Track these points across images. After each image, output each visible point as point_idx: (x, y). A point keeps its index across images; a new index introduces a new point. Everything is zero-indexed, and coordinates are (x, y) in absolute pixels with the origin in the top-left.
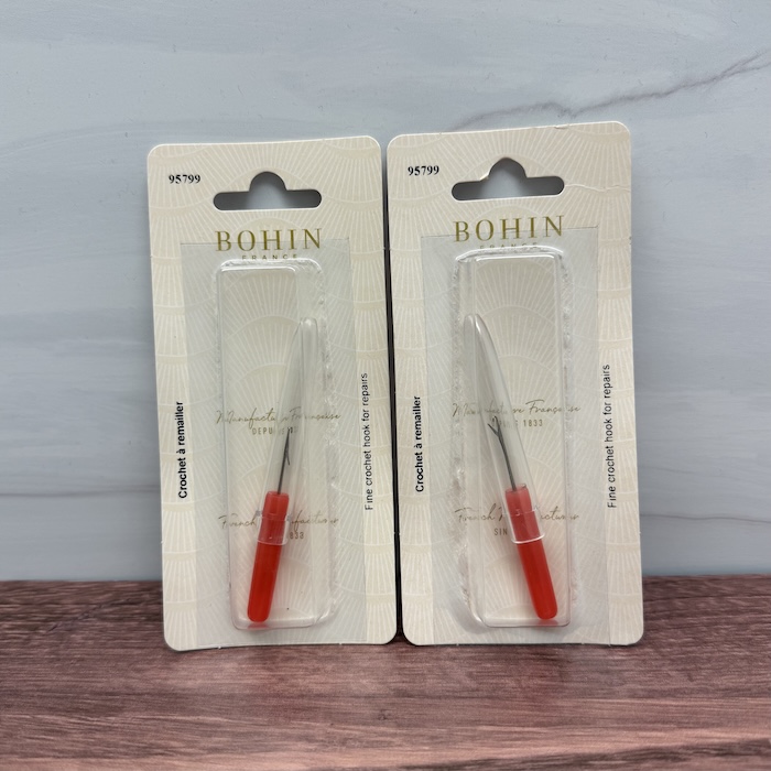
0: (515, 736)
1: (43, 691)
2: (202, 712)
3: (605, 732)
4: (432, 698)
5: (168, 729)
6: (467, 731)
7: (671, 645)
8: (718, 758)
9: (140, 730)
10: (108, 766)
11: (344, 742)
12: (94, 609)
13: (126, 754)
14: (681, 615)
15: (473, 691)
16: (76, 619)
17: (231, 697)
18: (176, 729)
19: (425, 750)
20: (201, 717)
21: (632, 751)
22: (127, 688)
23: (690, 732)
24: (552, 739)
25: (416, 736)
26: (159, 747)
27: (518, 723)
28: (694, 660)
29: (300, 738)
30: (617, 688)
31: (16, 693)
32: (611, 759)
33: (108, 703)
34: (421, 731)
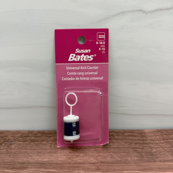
3: (156, 172)
4: (110, 163)
7: (166, 147)
12: (17, 138)
14: (166, 139)
15: (120, 161)
16: (12, 141)
17: (57, 164)
20: (49, 170)
27: (134, 170)
30: (156, 160)
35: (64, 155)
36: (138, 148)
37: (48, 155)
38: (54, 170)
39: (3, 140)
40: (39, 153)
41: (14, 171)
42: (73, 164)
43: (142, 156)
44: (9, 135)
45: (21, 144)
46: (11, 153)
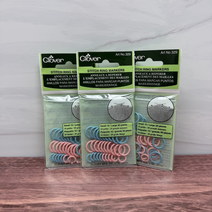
2: (38, 188)
3: (139, 192)
4: (97, 184)
5: (29, 192)
6: (104, 192)
7: (157, 172)
8: (166, 198)
9: (21, 193)
10: (12, 202)
11: (73, 195)
12: (12, 164)
13: (17, 198)
15: (107, 183)
16: (7, 166)
17: (45, 185)
18: (31, 192)
19: (94, 197)
20: (37, 190)
21: (145, 197)
22: (19, 182)
23: (160, 192)
24: (126, 194)
26: (26, 197)
27: (118, 190)
28: (162, 175)
29: (62, 194)
30: (143, 182)
32: (140, 199)
33: (13, 186)
34: (93, 192)
35: (54, 178)
36: (128, 172)
37: (39, 177)
38: (42, 190)
40: (31, 176)
41: (4, 191)
42: (61, 185)
43: (129, 179)
44: (4, 161)
45: (15, 168)
46: (4, 176)
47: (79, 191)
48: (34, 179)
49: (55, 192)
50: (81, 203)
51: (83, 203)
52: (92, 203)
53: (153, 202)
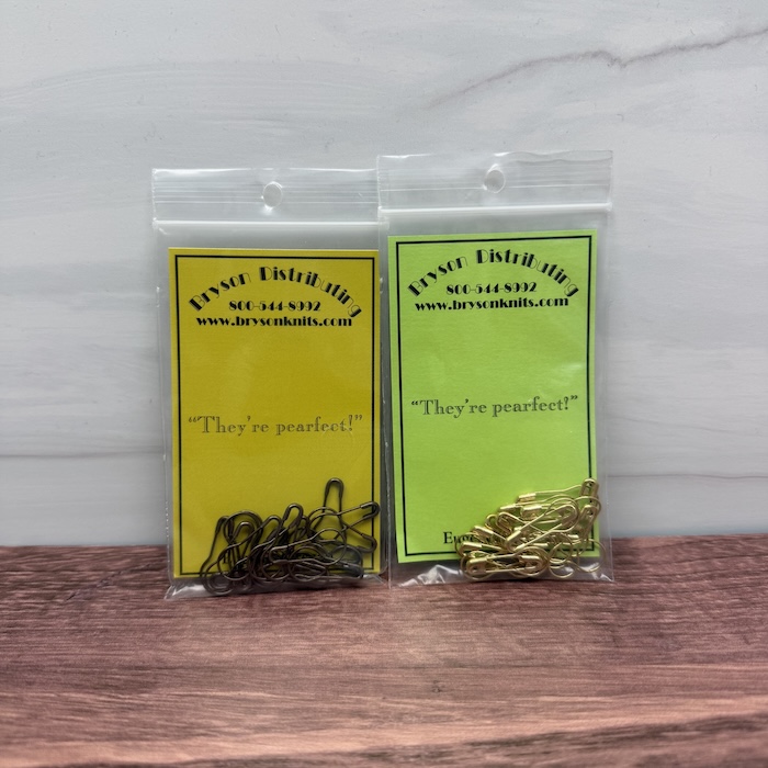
0: (579, 706)
1: (66, 666)
2: (243, 687)
3: (671, 700)
4: (486, 667)
5: (208, 706)
6: (528, 702)
7: (719, 606)
9: (178, 707)
10: (146, 750)
11: (400, 717)
12: (113, 576)
13: (165, 735)
14: (723, 576)
15: (527, 659)
16: (94, 586)
17: (272, 669)
18: (217, 706)
19: (488, 725)
20: (242, 693)
21: (703, 721)
22: (157, 661)
23: (759, 699)
24: (619, 708)
25: (476, 709)
26: (200, 726)
27: (580, 693)
28: (747, 622)
29: (353, 714)
30: (675, 653)
31: (36, 669)
32: (684, 730)
33: (139, 679)
34: (481, 703)
35: (302, 638)
36: (601, 610)
37: (237, 637)
38: (261, 694)
39: (60, 584)
40: (202, 631)
41: (102, 698)
42: (337, 669)
43: (615, 639)
44: (81, 563)
45: (129, 597)
46: (93, 631)
47: (418, 698)
48: (217, 644)
49: (319, 705)
50: (441, 754)
51: (450, 754)
52: (489, 751)
53: (743, 744)
